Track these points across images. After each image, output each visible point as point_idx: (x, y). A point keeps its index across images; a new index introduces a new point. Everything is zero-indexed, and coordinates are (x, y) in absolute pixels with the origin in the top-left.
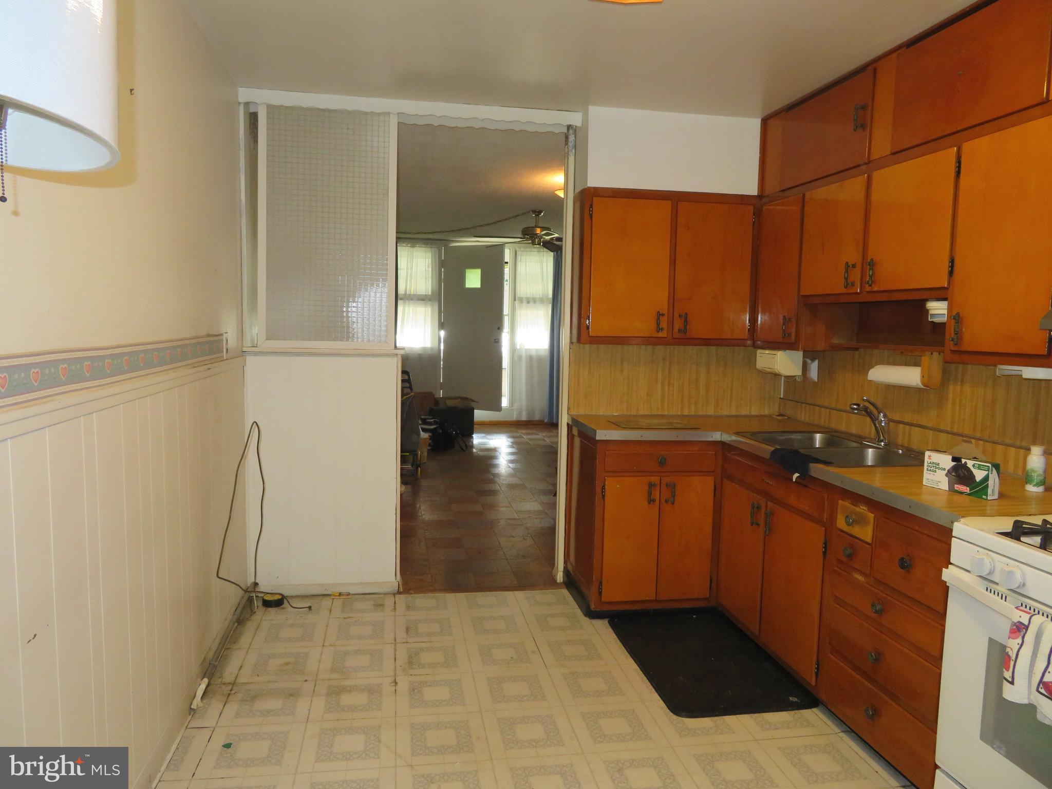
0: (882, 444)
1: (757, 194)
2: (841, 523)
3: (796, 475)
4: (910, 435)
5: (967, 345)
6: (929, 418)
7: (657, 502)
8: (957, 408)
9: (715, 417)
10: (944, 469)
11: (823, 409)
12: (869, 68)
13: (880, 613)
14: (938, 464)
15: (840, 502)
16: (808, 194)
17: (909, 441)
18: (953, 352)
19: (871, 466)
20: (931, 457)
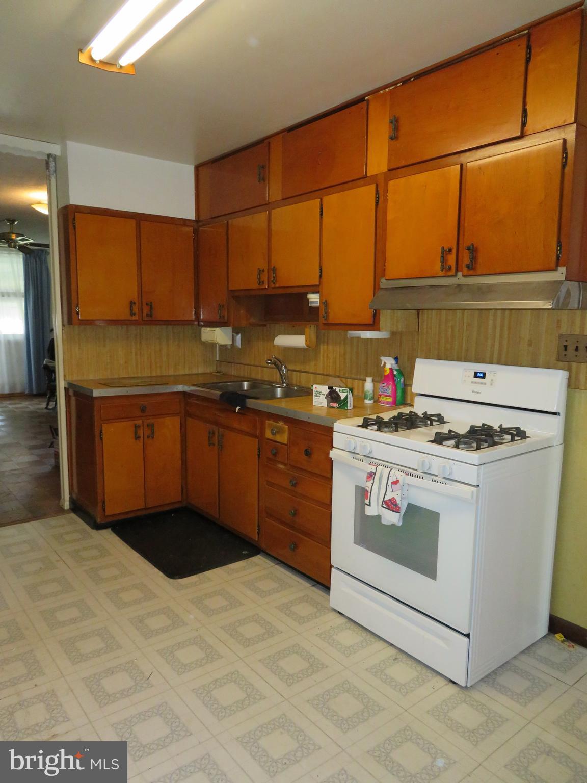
0: (285, 384)
1: (194, 219)
2: (268, 435)
3: (238, 408)
4: (300, 377)
5: (332, 319)
6: (311, 367)
7: (142, 438)
8: (325, 359)
9: (174, 376)
10: (324, 395)
11: (246, 366)
12: (265, 141)
13: (295, 485)
14: (321, 392)
15: (267, 421)
16: (230, 221)
17: (300, 382)
18: (325, 324)
19: (279, 398)
20: (317, 388)
